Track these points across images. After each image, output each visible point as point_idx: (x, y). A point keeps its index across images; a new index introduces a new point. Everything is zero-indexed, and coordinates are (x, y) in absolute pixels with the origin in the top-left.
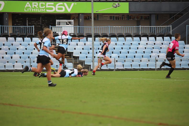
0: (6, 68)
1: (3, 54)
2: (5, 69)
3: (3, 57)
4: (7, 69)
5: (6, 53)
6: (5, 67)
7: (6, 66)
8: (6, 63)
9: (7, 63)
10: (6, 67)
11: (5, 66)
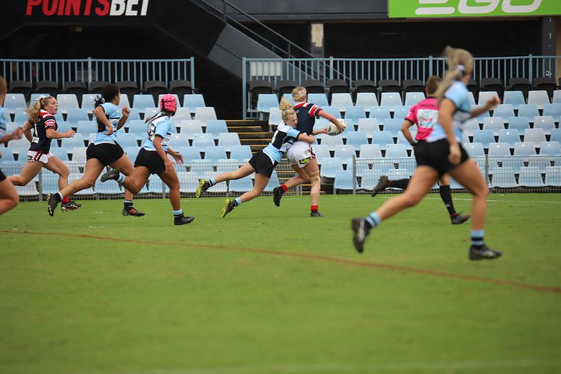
0: (546, 183)
1: (539, 140)
2: (544, 185)
3: (538, 150)
4: (550, 184)
5: (548, 138)
6: (544, 180)
7: (546, 175)
8: (547, 167)
9: (550, 167)
10: (546, 179)
11: (543, 175)
